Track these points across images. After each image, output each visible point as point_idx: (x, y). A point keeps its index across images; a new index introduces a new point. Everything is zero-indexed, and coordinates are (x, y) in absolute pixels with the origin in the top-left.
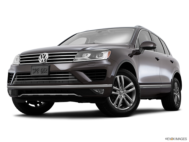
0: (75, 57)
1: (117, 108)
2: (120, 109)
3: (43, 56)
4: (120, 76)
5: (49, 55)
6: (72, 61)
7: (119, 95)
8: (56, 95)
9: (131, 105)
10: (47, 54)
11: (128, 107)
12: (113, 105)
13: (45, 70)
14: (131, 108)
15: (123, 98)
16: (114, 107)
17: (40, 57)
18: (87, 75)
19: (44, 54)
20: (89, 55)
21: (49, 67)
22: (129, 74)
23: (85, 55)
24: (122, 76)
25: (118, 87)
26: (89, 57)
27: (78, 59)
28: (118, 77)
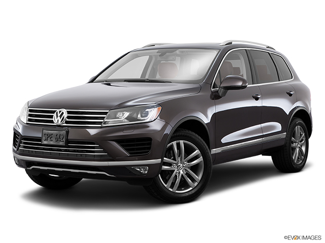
0: (105, 118)
1: (171, 190)
2: (177, 192)
3: (59, 115)
4: (178, 141)
5: (69, 112)
6: (100, 126)
7: (176, 170)
8: (79, 172)
9: (196, 184)
10: (66, 110)
11: (191, 188)
12: (166, 186)
13: (61, 137)
14: (195, 190)
15: (182, 175)
16: (166, 190)
17: (55, 115)
18: (123, 146)
19: (60, 112)
20: (127, 114)
21: (68, 132)
22: (194, 137)
23: (120, 114)
24: (182, 142)
25: (174, 159)
26: (126, 118)
27: (109, 122)
28: (174, 143)
